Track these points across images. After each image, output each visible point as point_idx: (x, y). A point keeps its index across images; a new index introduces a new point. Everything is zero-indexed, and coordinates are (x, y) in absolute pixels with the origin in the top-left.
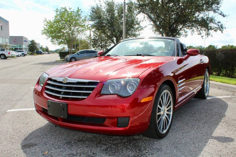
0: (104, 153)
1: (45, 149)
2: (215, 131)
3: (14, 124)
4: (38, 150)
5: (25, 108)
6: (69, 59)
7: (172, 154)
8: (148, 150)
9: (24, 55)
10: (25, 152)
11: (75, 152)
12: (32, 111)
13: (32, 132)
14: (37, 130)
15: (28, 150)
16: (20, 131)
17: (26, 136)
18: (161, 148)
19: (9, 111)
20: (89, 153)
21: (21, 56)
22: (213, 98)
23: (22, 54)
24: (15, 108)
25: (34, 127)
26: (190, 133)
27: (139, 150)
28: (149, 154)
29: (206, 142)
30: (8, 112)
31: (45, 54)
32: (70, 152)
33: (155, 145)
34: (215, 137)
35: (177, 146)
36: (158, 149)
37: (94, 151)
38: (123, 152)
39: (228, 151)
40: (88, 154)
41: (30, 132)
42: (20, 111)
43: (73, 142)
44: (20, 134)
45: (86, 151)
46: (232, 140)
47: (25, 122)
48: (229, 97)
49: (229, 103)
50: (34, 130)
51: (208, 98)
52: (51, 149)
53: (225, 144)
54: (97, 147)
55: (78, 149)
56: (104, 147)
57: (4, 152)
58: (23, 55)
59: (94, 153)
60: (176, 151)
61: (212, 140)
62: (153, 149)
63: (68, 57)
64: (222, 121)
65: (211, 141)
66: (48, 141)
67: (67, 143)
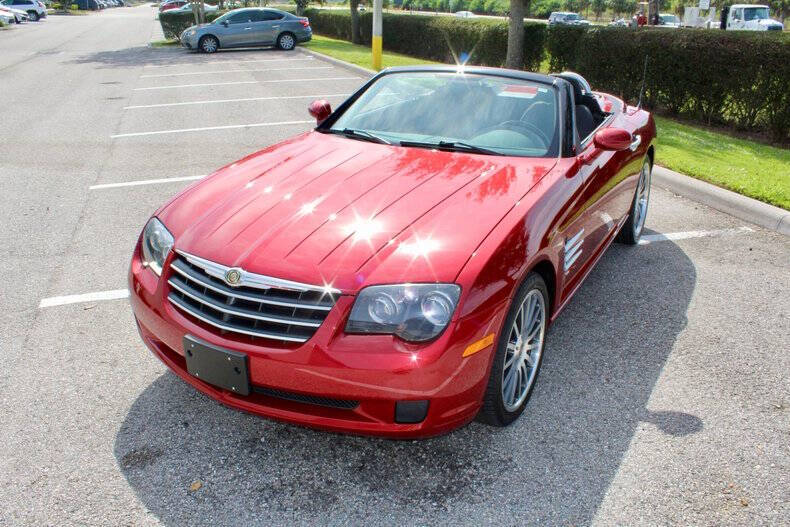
0: (356, 483)
1: (189, 470)
2: (656, 391)
3: (77, 364)
4: (171, 473)
5: (93, 289)
6: (194, 43)
7: (541, 480)
8: (475, 467)
9: (37, 16)
10: (135, 483)
11: (274, 480)
12: (117, 302)
13: (138, 399)
14: (150, 390)
15: (141, 474)
16: (100, 397)
17: (123, 418)
18: (510, 460)
19: (45, 303)
20: (317, 484)
21: (24, 19)
22: (655, 238)
23: (29, 12)
24: (62, 292)
25: (138, 378)
26: (589, 396)
27: (452, 467)
28: (480, 484)
29: (630, 434)
30: (45, 309)
31: (109, 6)
32: (263, 479)
33: (492, 446)
34: (655, 415)
35: (553, 449)
36: (502, 461)
37: (329, 474)
38: (408, 476)
39: (685, 469)
40: (312, 486)
41: (132, 399)
42: (80, 304)
43: (263, 440)
44: (103, 411)
45: (307, 476)
46: (698, 425)
47: (108, 356)
48: (702, 234)
49: (701, 265)
50: (142, 389)
51: (642, 242)
52: (206, 468)
53: (679, 439)
54: (335, 457)
55: (281, 466)
56: (355, 456)
57: (75, 485)
58: (33, 16)
59: (329, 483)
60: (552, 468)
61: (646, 425)
62: (489, 462)
63: (193, 32)
64: (678, 345)
65: (643, 429)
66: (191, 439)
67: (247, 442)
